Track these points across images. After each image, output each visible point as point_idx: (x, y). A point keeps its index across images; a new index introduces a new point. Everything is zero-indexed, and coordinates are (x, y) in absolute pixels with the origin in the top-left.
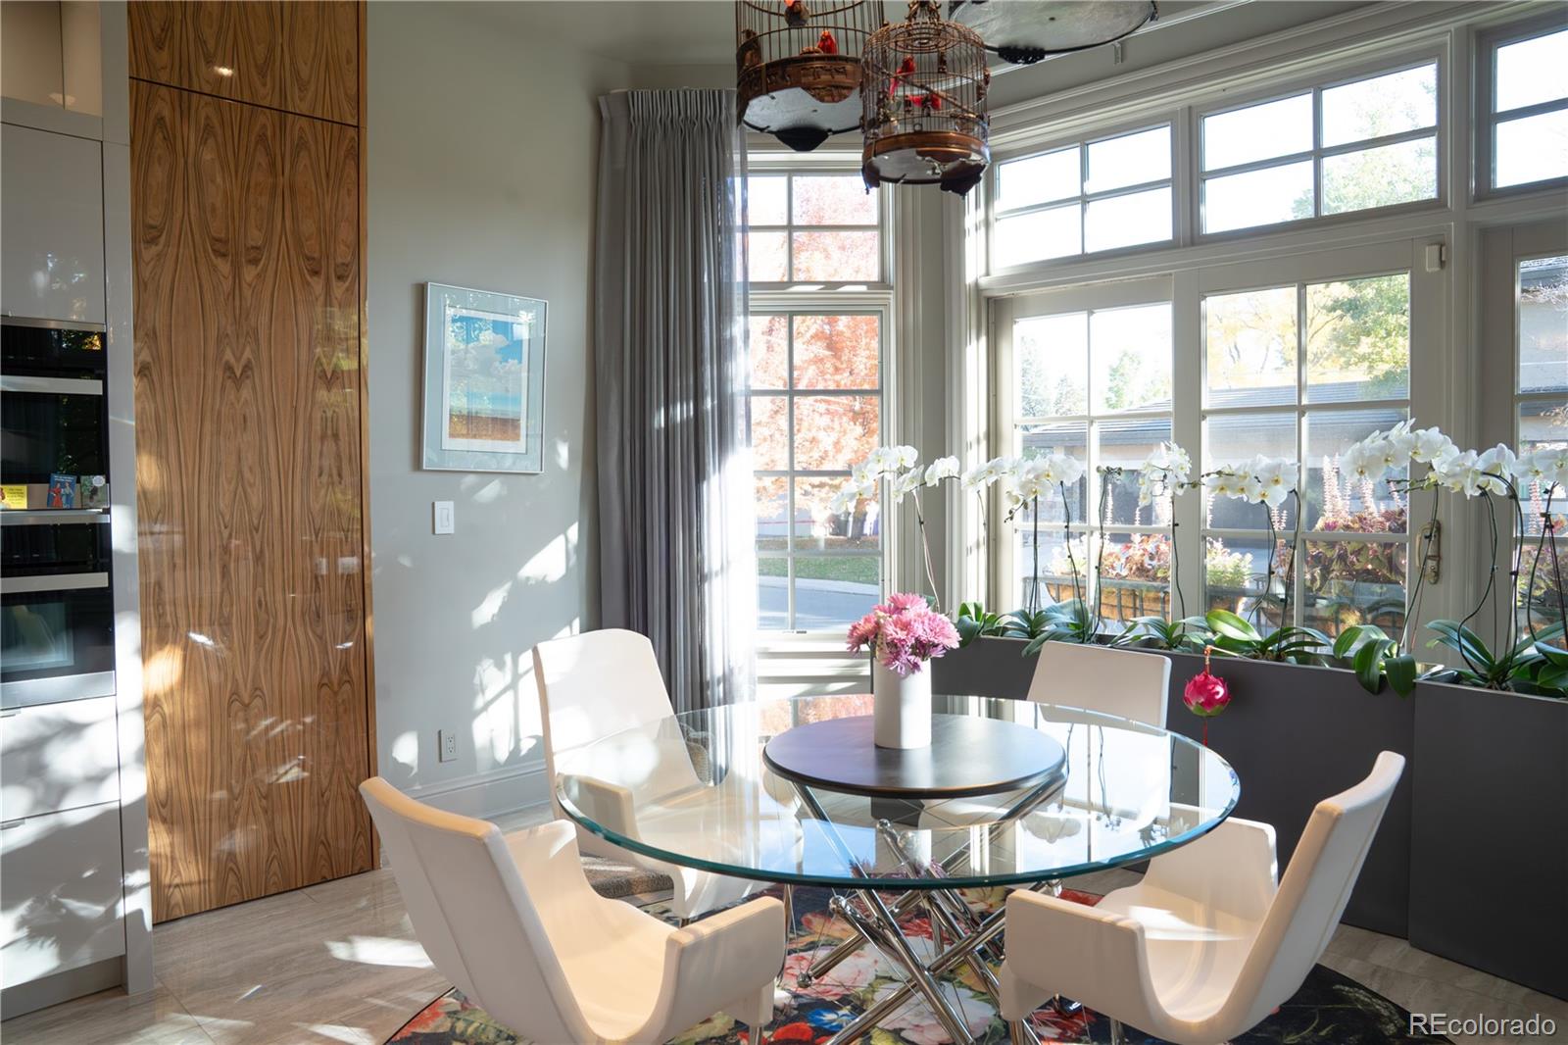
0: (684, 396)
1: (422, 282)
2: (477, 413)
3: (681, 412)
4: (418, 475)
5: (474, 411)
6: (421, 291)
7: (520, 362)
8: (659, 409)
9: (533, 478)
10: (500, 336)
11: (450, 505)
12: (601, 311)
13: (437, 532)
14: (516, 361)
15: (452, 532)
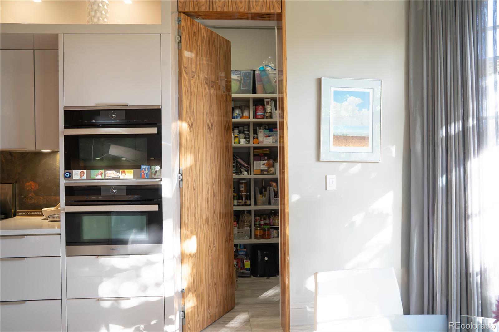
0: (456, 119)
1: (320, 78)
2: (347, 134)
3: (455, 128)
4: (319, 163)
5: (345, 134)
6: (319, 81)
7: (369, 110)
8: (442, 127)
9: (377, 164)
10: (358, 99)
11: (334, 177)
12: (411, 82)
13: (327, 189)
14: (366, 110)
15: (335, 189)
